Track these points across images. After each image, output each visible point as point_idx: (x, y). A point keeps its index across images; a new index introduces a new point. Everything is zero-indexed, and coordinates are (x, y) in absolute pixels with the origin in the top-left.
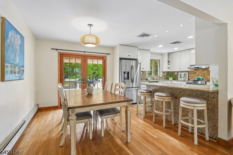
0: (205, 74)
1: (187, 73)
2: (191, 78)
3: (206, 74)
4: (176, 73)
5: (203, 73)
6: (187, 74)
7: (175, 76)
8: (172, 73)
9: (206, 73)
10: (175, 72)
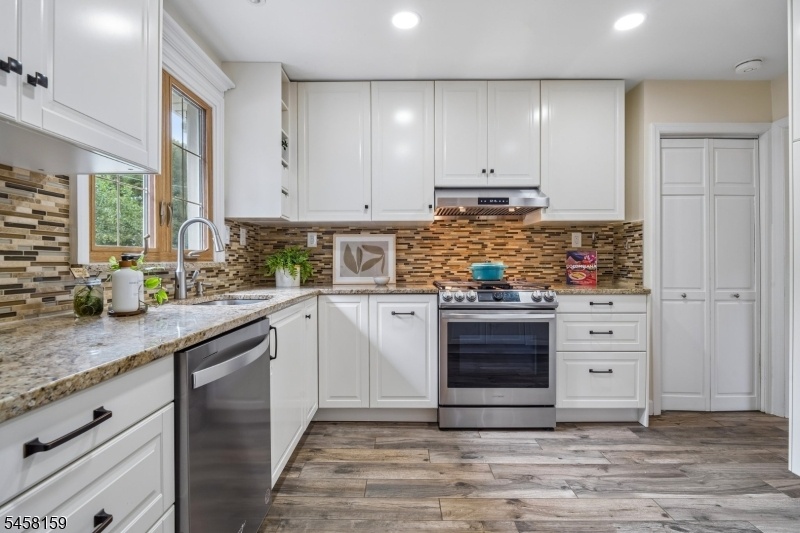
0: (485, 246)
1: (390, 239)
2: (410, 268)
3: (490, 245)
4: (312, 241)
5: (475, 239)
6: (386, 243)
7: (311, 257)
8: (283, 238)
9: (488, 243)
10: (304, 228)
